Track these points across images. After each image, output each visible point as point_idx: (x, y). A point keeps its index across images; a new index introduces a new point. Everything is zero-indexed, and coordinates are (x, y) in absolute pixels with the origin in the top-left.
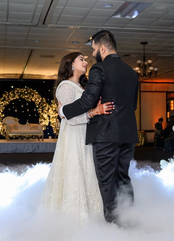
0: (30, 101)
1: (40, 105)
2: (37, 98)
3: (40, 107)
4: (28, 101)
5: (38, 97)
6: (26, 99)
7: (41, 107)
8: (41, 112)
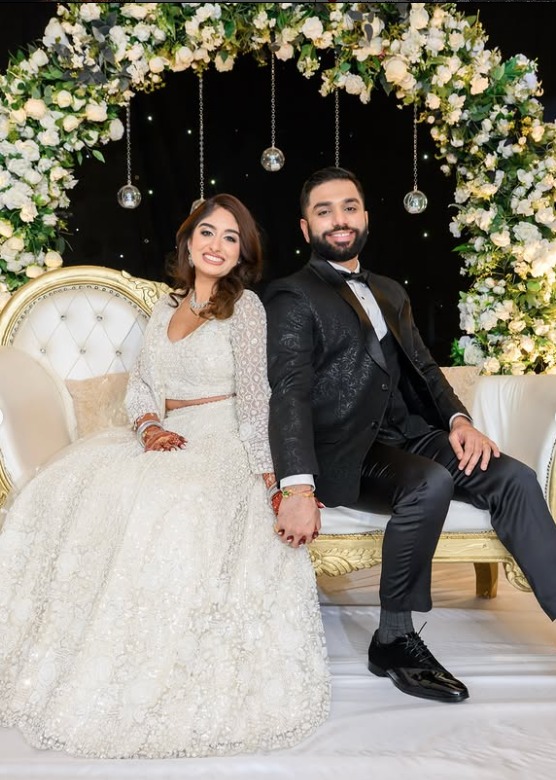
0: (365, 98)
1: (483, 138)
2: (447, 52)
3: (476, 161)
4: (342, 91)
5: (457, 41)
6: (308, 66)
7: (490, 161)
8: (485, 219)
